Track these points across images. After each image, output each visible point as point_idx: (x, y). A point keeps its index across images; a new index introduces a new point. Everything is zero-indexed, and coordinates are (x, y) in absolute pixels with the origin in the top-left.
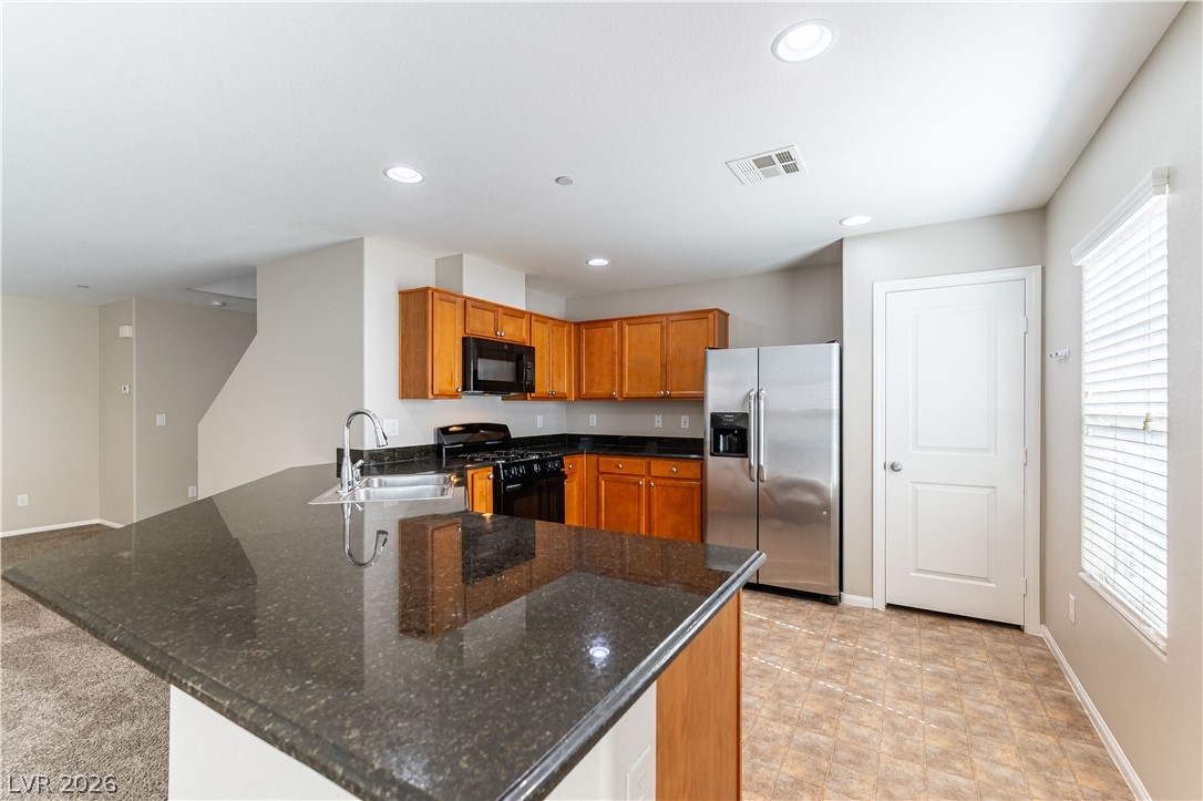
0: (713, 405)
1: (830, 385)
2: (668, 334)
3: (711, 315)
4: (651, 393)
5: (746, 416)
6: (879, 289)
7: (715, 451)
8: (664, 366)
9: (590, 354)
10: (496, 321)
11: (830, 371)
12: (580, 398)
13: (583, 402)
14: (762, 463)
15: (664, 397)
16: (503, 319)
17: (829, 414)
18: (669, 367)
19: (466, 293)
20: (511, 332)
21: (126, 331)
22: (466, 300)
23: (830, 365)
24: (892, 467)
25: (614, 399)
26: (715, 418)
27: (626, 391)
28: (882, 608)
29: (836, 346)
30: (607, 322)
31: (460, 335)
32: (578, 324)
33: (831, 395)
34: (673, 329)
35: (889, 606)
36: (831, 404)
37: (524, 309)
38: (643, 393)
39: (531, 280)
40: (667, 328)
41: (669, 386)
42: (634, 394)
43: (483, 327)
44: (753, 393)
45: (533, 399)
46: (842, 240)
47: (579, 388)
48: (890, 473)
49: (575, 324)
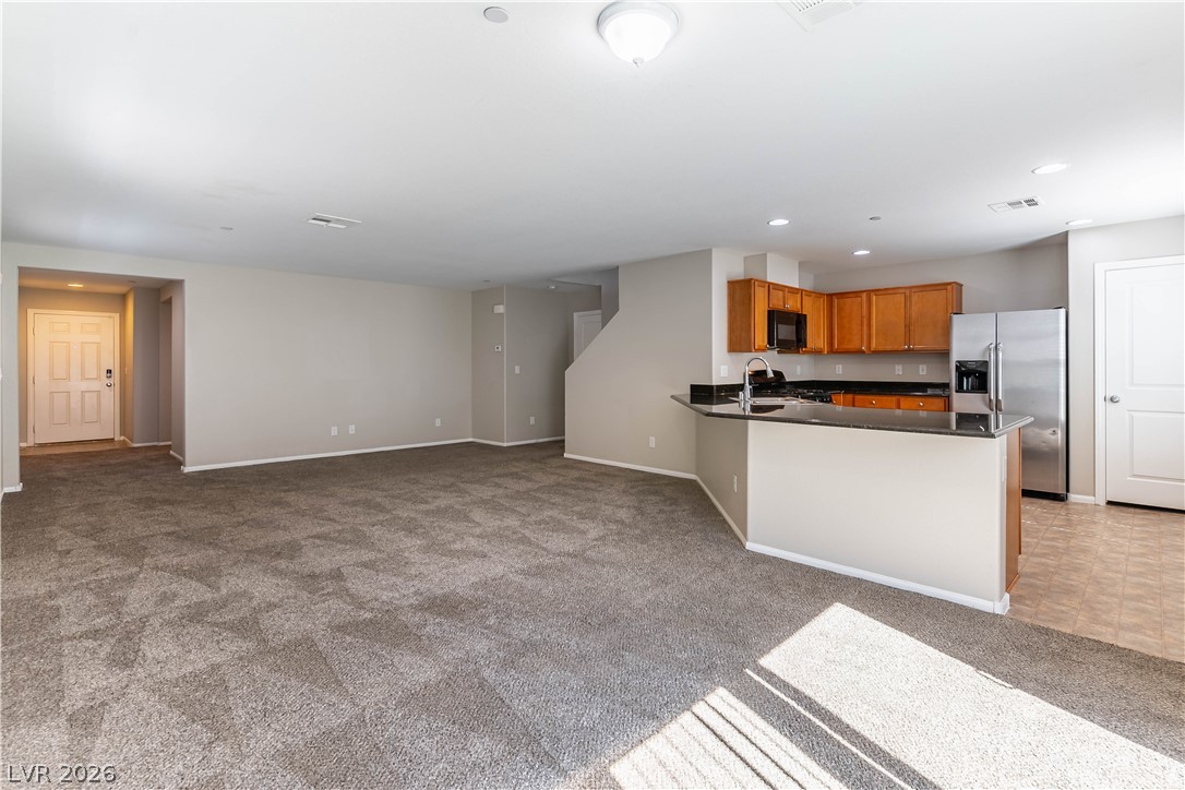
0: (956, 356)
1: (1058, 340)
2: (911, 302)
3: (949, 287)
4: (896, 347)
5: (986, 363)
6: (1100, 269)
7: (960, 389)
8: (908, 327)
9: (841, 318)
10: (784, 298)
11: (1058, 328)
12: (832, 351)
13: (836, 356)
14: (1000, 398)
15: (909, 350)
16: (788, 295)
17: (1057, 363)
18: (912, 328)
19: (769, 280)
20: (792, 305)
21: (500, 309)
22: (770, 283)
23: (1058, 323)
24: (1112, 400)
25: (863, 352)
26: (960, 365)
27: (873, 346)
28: (1103, 503)
29: (1062, 312)
30: (857, 294)
31: (767, 309)
32: (830, 296)
33: (1058, 347)
34: (915, 298)
35: (1109, 503)
36: (1058, 355)
37: (797, 286)
38: (888, 348)
39: (803, 266)
40: (910, 297)
41: (912, 341)
42: (880, 348)
43: (777, 304)
44: (993, 345)
45: (805, 353)
46: (1067, 232)
47: (831, 343)
48: (1109, 404)
49: (828, 295)
